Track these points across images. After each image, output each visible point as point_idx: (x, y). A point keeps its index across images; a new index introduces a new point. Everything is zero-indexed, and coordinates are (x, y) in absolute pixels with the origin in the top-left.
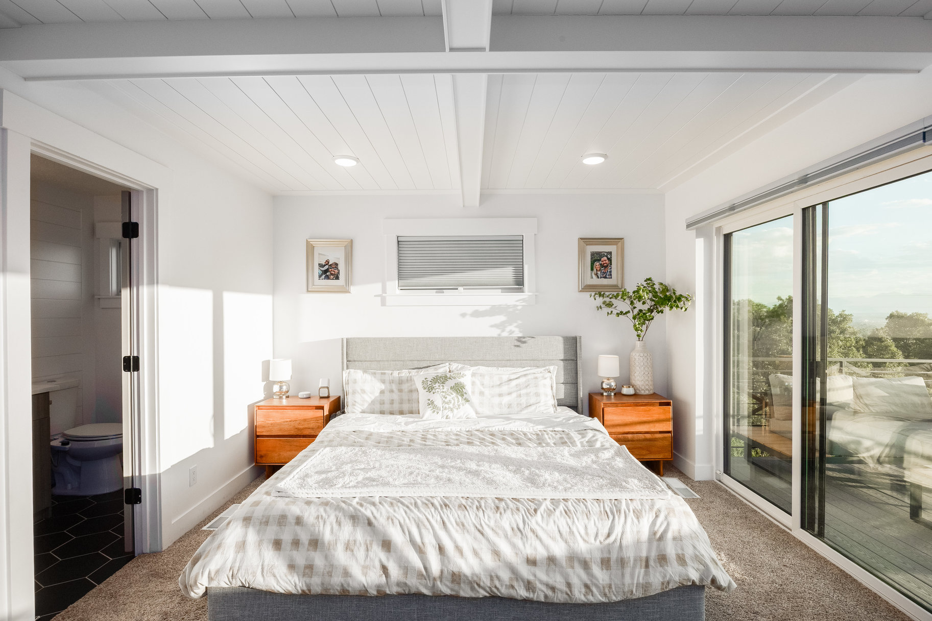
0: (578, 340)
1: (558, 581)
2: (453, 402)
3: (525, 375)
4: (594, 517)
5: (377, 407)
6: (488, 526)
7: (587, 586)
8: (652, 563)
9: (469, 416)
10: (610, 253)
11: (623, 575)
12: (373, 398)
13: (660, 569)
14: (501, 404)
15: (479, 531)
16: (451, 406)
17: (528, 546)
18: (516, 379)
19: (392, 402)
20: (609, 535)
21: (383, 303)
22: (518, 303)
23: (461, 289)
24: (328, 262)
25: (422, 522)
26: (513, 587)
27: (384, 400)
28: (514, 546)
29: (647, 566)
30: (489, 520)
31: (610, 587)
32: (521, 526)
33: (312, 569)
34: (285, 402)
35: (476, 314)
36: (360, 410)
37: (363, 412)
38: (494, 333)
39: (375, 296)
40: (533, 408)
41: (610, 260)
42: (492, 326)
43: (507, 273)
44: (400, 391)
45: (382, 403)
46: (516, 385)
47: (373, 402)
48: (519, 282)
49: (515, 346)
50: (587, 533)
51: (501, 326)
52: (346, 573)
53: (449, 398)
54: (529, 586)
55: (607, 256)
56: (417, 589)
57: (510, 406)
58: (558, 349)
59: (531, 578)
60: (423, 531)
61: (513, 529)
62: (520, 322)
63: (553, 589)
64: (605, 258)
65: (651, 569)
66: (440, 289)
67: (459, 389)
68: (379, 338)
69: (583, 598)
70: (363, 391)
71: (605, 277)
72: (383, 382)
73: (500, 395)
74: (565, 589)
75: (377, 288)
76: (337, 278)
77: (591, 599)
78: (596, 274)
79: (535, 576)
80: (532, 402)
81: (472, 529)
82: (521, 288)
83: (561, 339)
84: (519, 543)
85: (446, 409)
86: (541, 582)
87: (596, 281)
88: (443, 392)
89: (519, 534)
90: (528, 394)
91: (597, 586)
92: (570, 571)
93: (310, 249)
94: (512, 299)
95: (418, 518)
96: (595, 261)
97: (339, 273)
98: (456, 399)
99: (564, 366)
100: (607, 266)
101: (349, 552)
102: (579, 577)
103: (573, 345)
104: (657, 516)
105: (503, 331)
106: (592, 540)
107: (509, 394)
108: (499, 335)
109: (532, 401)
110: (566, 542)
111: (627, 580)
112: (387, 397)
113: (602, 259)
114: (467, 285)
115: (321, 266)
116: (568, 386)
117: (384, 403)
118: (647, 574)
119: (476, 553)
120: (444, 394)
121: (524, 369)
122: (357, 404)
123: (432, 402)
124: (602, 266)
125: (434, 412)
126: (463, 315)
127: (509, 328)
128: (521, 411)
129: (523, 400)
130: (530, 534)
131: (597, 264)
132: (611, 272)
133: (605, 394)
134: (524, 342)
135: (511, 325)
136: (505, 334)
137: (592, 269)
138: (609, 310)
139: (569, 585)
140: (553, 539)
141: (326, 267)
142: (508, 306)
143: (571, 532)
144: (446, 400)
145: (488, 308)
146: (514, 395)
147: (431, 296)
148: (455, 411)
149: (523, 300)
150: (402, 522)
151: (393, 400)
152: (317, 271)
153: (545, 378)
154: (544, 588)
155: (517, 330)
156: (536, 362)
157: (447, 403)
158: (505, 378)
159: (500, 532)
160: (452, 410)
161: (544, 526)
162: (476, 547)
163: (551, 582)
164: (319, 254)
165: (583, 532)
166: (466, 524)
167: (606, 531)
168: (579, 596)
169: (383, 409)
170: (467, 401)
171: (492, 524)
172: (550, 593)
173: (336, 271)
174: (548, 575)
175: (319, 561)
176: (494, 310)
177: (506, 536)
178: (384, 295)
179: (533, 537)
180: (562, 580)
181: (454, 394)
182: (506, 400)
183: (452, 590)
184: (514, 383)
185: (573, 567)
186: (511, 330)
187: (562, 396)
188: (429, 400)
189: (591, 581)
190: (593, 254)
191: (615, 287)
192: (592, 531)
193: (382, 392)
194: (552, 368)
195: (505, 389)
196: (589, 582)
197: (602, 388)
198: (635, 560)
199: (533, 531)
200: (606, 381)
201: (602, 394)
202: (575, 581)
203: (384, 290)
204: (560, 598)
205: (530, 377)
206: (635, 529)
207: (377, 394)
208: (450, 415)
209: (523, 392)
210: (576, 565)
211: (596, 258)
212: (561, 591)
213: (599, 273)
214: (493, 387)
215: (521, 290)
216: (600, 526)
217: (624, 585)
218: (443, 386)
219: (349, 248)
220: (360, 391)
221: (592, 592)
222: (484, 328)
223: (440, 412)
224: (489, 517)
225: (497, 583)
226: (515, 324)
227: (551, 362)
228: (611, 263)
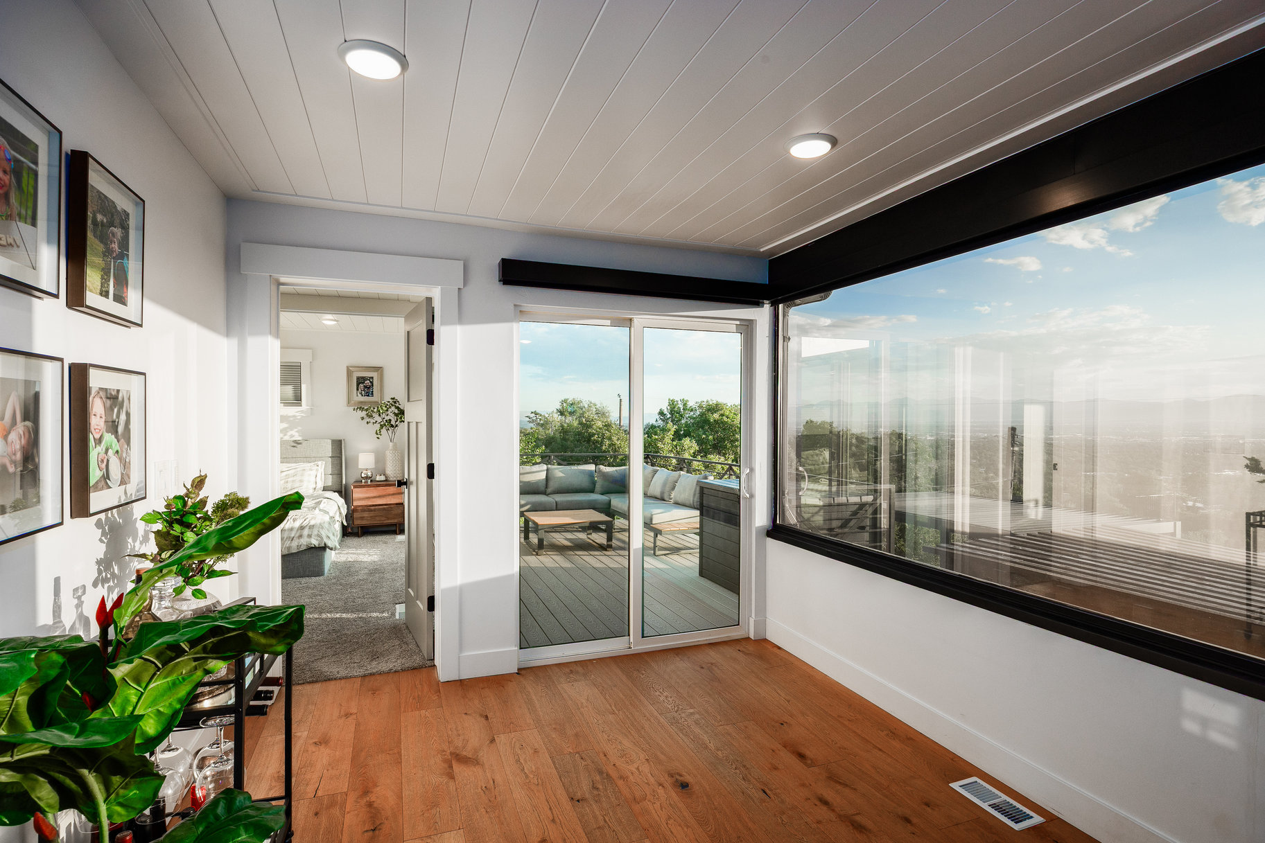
0: (343, 442)
10: (372, 378)
22: (297, 414)
41: (372, 383)
43: (288, 391)
48: (298, 399)
49: (293, 447)
55: (369, 380)
58: (328, 449)
62: (300, 428)
64: (368, 382)
71: (368, 396)
78: (361, 393)
80: (295, 486)
82: (299, 403)
83: (330, 442)
87: (360, 398)
90: (293, 481)
94: (292, 411)
96: (360, 383)
99: (331, 462)
100: (370, 387)
103: (338, 445)
105: (285, 435)
113: (366, 382)
116: (335, 476)
124: (365, 387)
127: (290, 433)
131: (361, 385)
132: (373, 392)
133: (364, 482)
134: (300, 444)
135: (292, 430)
136: (286, 438)
137: (358, 390)
138: (368, 420)
142: (288, 417)
149: (302, 412)
155: (297, 434)
156: (308, 459)
186: (291, 435)
187: (330, 484)
190: (358, 378)
191: (376, 403)
194: (320, 463)
197: (361, 477)
200: (365, 472)
201: (360, 481)
205: (299, 469)
211: (361, 380)
213: (363, 392)
215: (298, 405)
226: (296, 430)
227: (321, 458)
228: (373, 385)
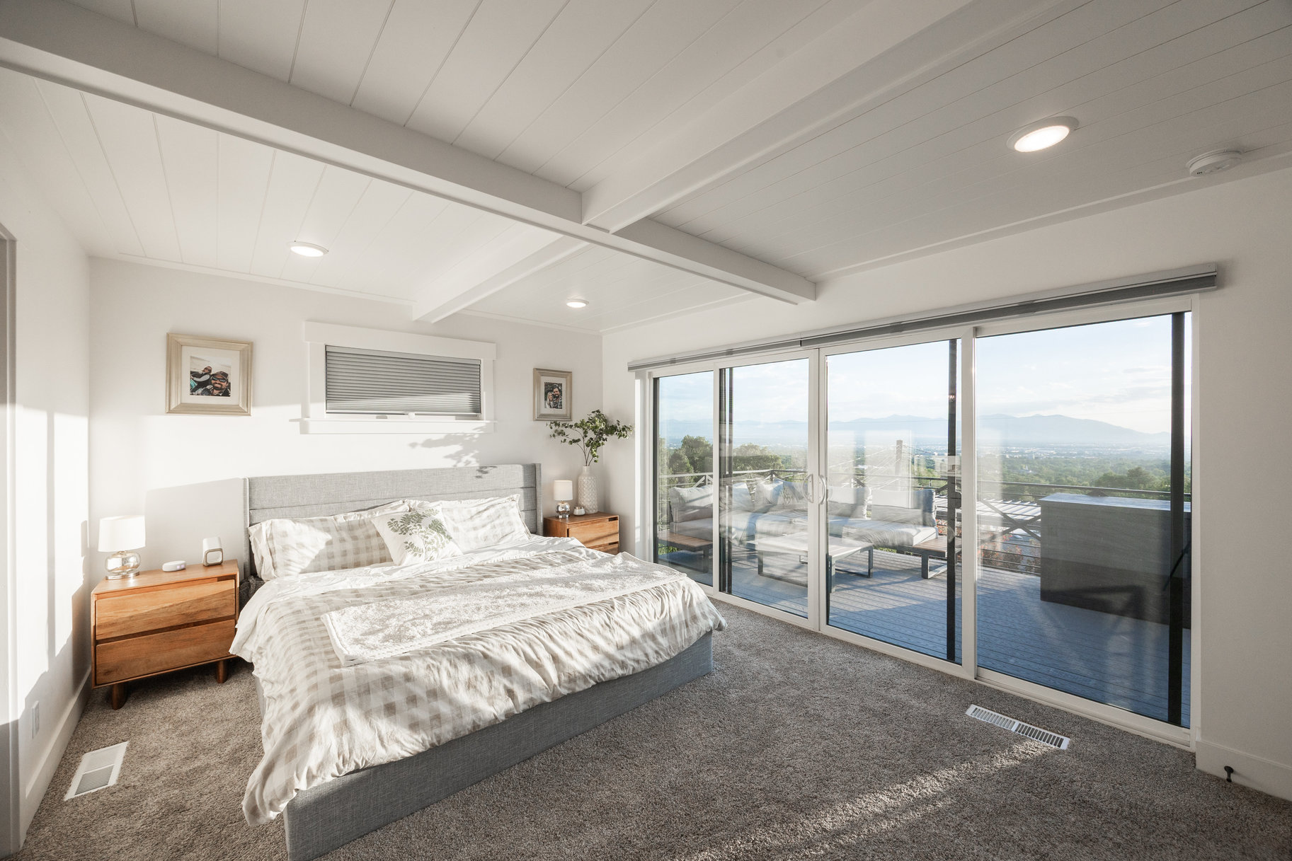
0: (537, 467)
1: (639, 655)
2: (436, 541)
3: (492, 506)
4: (650, 602)
5: (325, 562)
6: (585, 628)
7: (657, 652)
8: (689, 623)
9: (455, 554)
10: (561, 385)
11: (676, 637)
12: (317, 552)
13: (695, 625)
14: (477, 538)
15: (579, 634)
16: (435, 545)
17: (615, 635)
18: (485, 510)
19: (345, 554)
20: (662, 612)
21: (304, 429)
22: (475, 432)
23: (412, 414)
24: (208, 371)
25: (533, 641)
26: (613, 669)
27: (333, 553)
28: (606, 638)
29: (687, 626)
30: (584, 623)
31: (670, 648)
32: (608, 622)
33: (440, 718)
34: (132, 582)
35: (429, 444)
36: (299, 571)
37: (304, 572)
38: (450, 464)
39: (291, 420)
40: (509, 537)
41: (560, 391)
42: (447, 457)
43: (464, 399)
44: (355, 538)
45: (331, 556)
46: (488, 517)
47: (318, 557)
48: (477, 409)
49: (477, 477)
50: (649, 615)
51: (457, 456)
52: (475, 711)
53: (430, 537)
54: (623, 665)
55: (558, 388)
56: (542, 699)
57: (486, 539)
58: (518, 478)
59: (623, 658)
60: (536, 648)
61: (602, 626)
62: (477, 452)
63: (638, 661)
64: (556, 389)
65: (690, 628)
66: (382, 415)
67: (437, 526)
68: (304, 476)
69: (656, 662)
70: (301, 545)
71: (557, 407)
72: (328, 530)
73: (475, 529)
74: (645, 659)
75: (295, 410)
76: (226, 394)
77: (661, 660)
78: (549, 404)
79: (625, 656)
81: (574, 634)
82: (476, 416)
83: (521, 467)
84: (609, 635)
85: (429, 549)
86: (629, 659)
87: (549, 411)
88: (422, 532)
89: (607, 628)
90: (501, 524)
91: (662, 650)
92: (645, 645)
93: (174, 347)
94: (469, 427)
95: (528, 638)
96: (548, 391)
97: (229, 386)
98: (439, 538)
99: (525, 494)
100: (558, 397)
101: (471, 689)
102: (651, 647)
103: (532, 471)
104: (684, 592)
105: (459, 462)
106: (653, 619)
107: (484, 526)
108: (455, 466)
109: (507, 530)
110: (638, 625)
111: (679, 639)
112: (337, 549)
113: (554, 390)
114: (421, 411)
115: (194, 374)
116: (529, 513)
117: (333, 557)
118: (688, 631)
119: (581, 653)
120: (423, 534)
121: (489, 499)
122: (292, 564)
123: (412, 545)
124: (554, 396)
125: (416, 555)
126: (413, 445)
127: (465, 458)
128: (499, 542)
129: (499, 531)
130: (615, 626)
131: (550, 394)
132: (561, 402)
133: (560, 517)
134: (486, 473)
135: (467, 455)
136: (461, 465)
137: (546, 399)
138: (563, 438)
139: (646, 655)
140: (630, 625)
141: (206, 378)
142: (465, 435)
143: (640, 616)
144: (428, 540)
145: (442, 436)
146: (489, 527)
147: (370, 422)
148: (440, 550)
149: (481, 428)
150: (515, 645)
151: (346, 551)
152: (187, 382)
153: (513, 507)
154: (632, 663)
155: (473, 460)
156: (499, 492)
157: (430, 543)
158: (474, 511)
159: (594, 631)
160: (436, 550)
161: (622, 616)
162: (579, 648)
163: (636, 657)
164: (192, 357)
165: (647, 615)
166: (568, 632)
167: (660, 609)
168: (654, 661)
169: (333, 562)
170: (450, 538)
171: (587, 626)
172: (636, 665)
173: (225, 384)
174: (632, 653)
175: (444, 709)
176: (449, 440)
177: (599, 633)
178: (306, 419)
179: (618, 627)
180: (642, 653)
181: (436, 533)
182: (481, 532)
183: (569, 689)
184: (485, 514)
185: (646, 642)
186: (467, 461)
188: (406, 543)
189: (659, 647)
190: (546, 385)
191: (565, 416)
192: (652, 612)
193: (329, 543)
194: (514, 496)
195: (477, 521)
196: (657, 649)
197: (558, 512)
198: (680, 624)
199: (617, 623)
200: (561, 505)
201: (558, 518)
202: (650, 651)
203: (305, 413)
204: (643, 666)
205: (497, 507)
206: (675, 604)
207: (322, 546)
208: (435, 555)
209: (497, 522)
210: (647, 639)
211: (550, 388)
212: (643, 662)
213: (552, 403)
214: (464, 521)
215: (476, 418)
216: (655, 607)
217: (677, 643)
218: (419, 525)
219: (247, 352)
220: (295, 546)
221: (661, 655)
222: (437, 459)
223: (423, 555)
224: (583, 621)
225: (602, 670)
226: (472, 454)
227: (512, 491)
228: (561, 394)
